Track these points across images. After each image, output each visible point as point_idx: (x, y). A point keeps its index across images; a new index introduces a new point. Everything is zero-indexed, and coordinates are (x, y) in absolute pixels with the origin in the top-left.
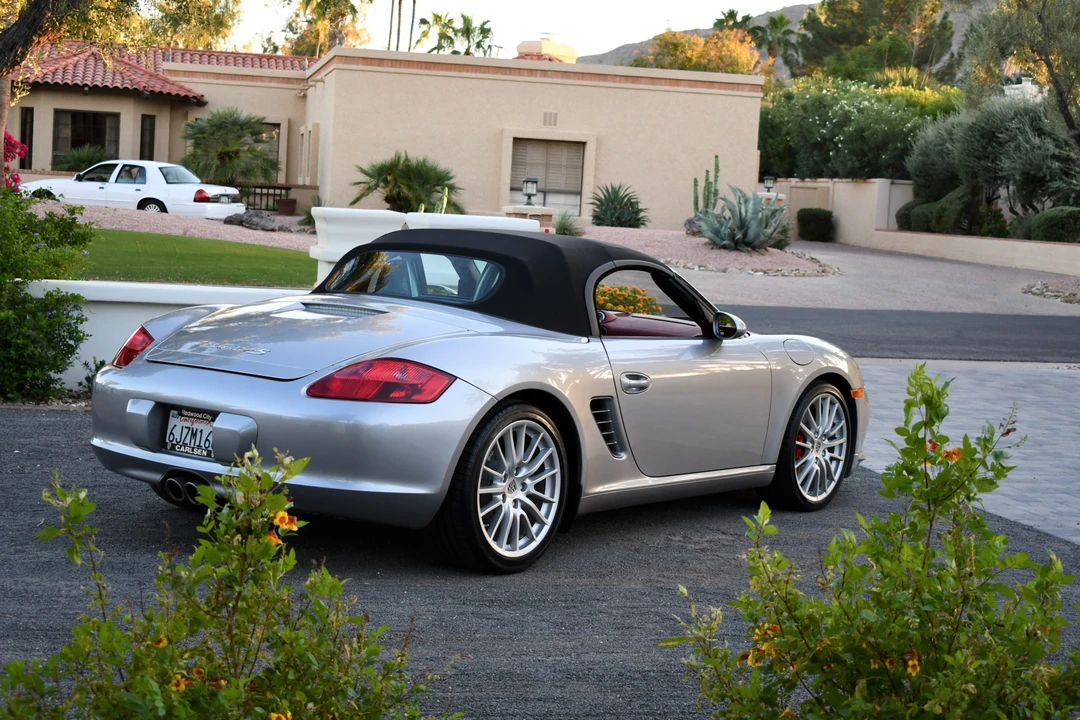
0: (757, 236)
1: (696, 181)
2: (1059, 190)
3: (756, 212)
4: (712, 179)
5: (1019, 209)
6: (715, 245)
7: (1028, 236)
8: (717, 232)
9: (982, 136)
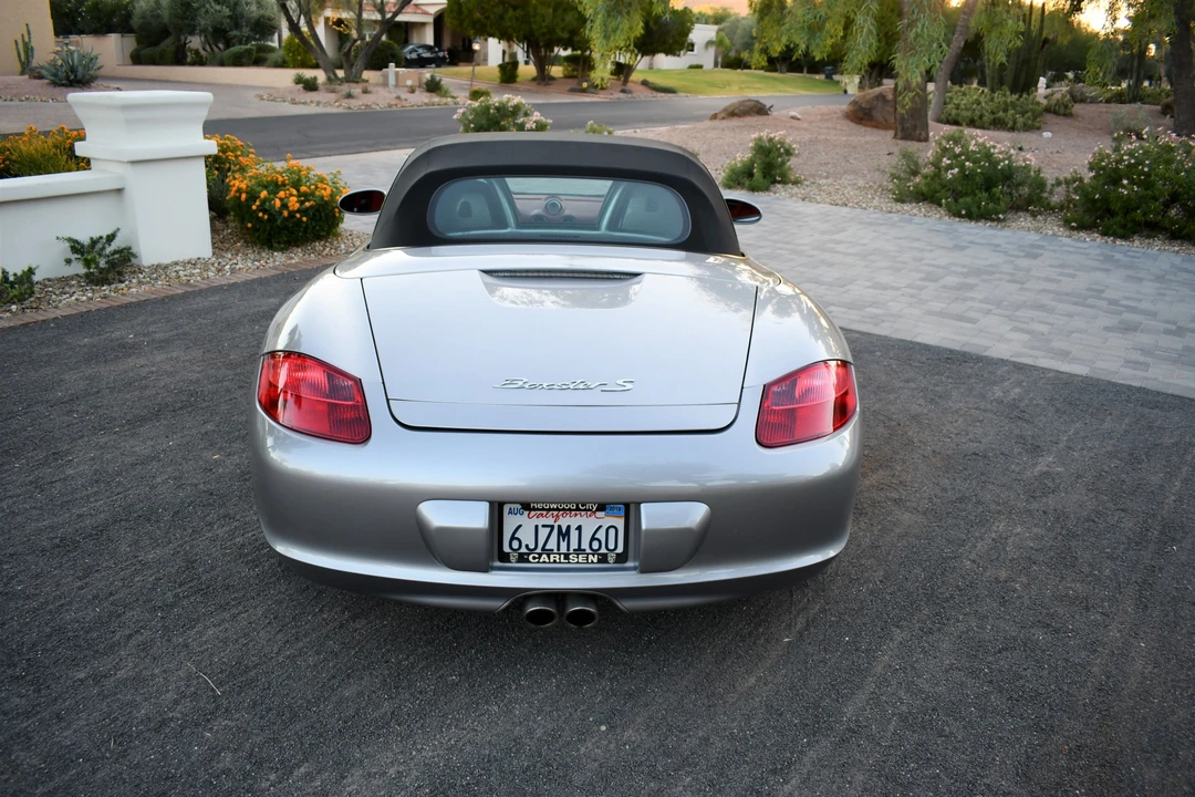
0: (84, 76)
1: (16, 42)
2: (235, 36)
3: (80, 61)
4: (27, 40)
5: (208, 48)
6: (55, 84)
7: (222, 64)
8: (55, 75)
9: (182, 5)
